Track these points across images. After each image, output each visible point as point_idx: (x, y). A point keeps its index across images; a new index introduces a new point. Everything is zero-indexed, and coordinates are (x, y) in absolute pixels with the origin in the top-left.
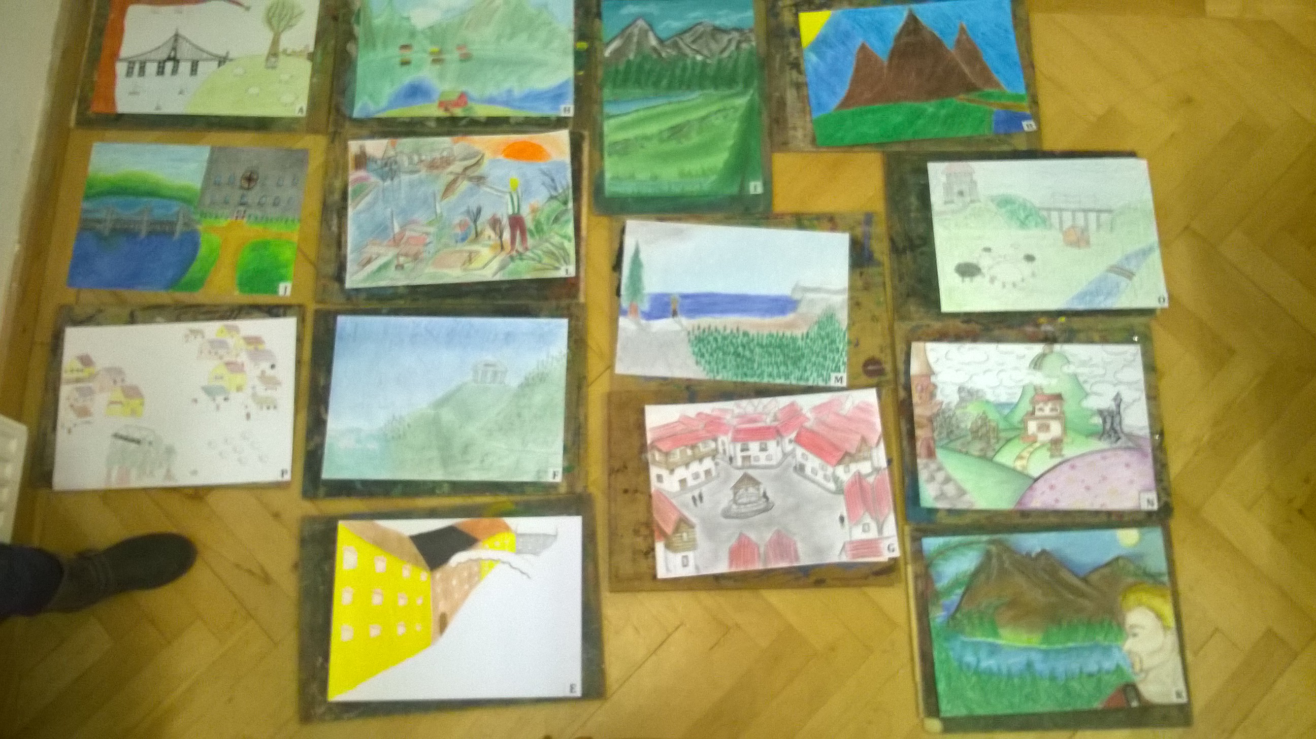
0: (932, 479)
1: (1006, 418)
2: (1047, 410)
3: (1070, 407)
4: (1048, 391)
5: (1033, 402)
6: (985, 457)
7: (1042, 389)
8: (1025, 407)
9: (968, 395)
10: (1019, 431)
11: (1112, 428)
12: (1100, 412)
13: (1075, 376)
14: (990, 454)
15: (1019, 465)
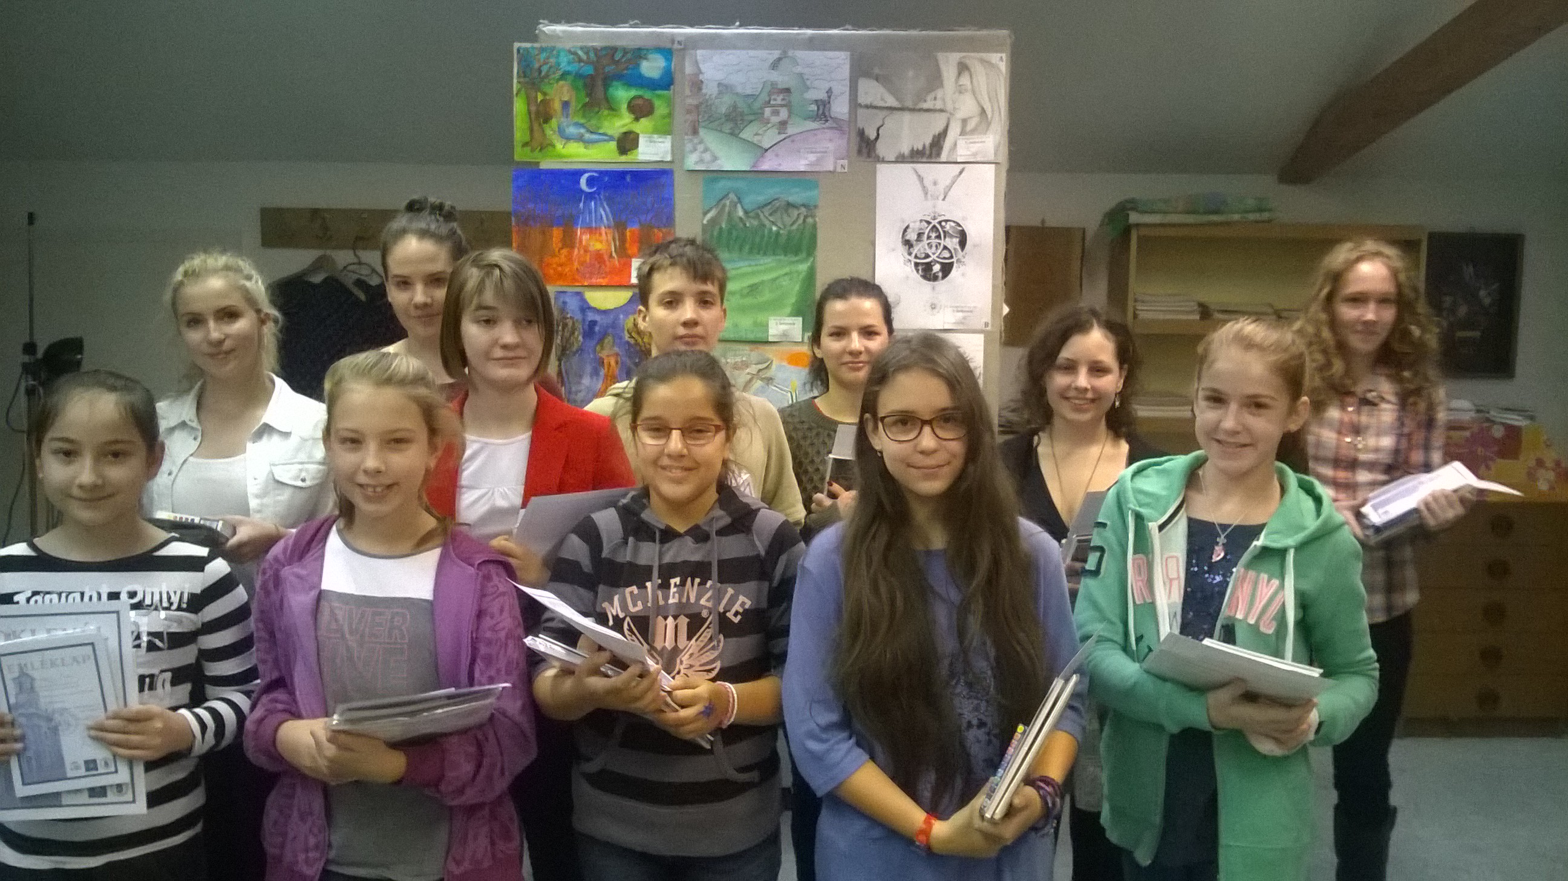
0: (695, 150)
1: (749, 106)
2: (779, 99)
3: (795, 98)
4: (780, 87)
5: (769, 95)
6: (732, 134)
7: (777, 84)
8: (764, 97)
9: (724, 88)
10: (758, 116)
11: (823, 113)
12: (816, 101)
13: (801, 75)
14: (737, 132)
15: (755, 140)
